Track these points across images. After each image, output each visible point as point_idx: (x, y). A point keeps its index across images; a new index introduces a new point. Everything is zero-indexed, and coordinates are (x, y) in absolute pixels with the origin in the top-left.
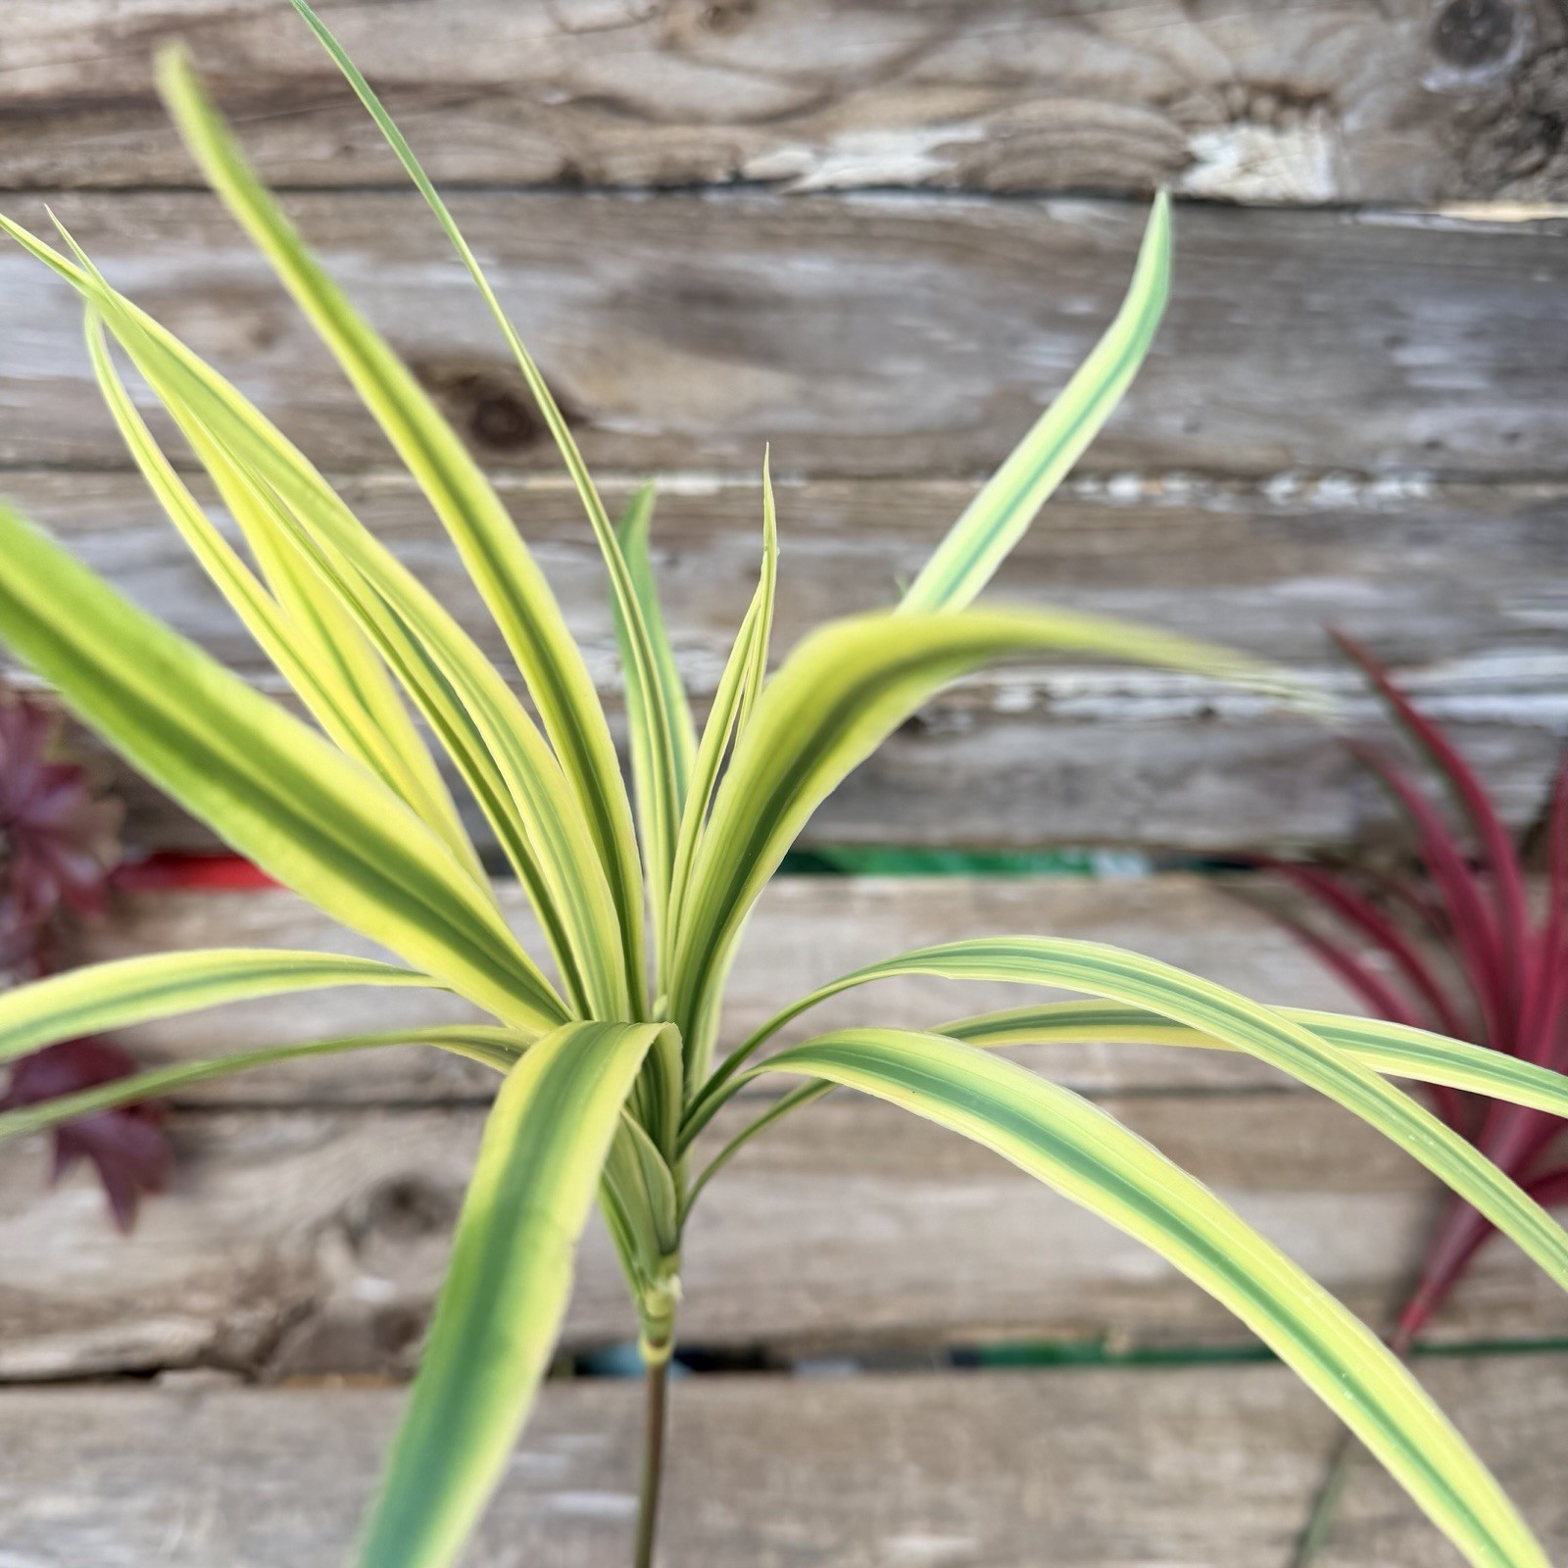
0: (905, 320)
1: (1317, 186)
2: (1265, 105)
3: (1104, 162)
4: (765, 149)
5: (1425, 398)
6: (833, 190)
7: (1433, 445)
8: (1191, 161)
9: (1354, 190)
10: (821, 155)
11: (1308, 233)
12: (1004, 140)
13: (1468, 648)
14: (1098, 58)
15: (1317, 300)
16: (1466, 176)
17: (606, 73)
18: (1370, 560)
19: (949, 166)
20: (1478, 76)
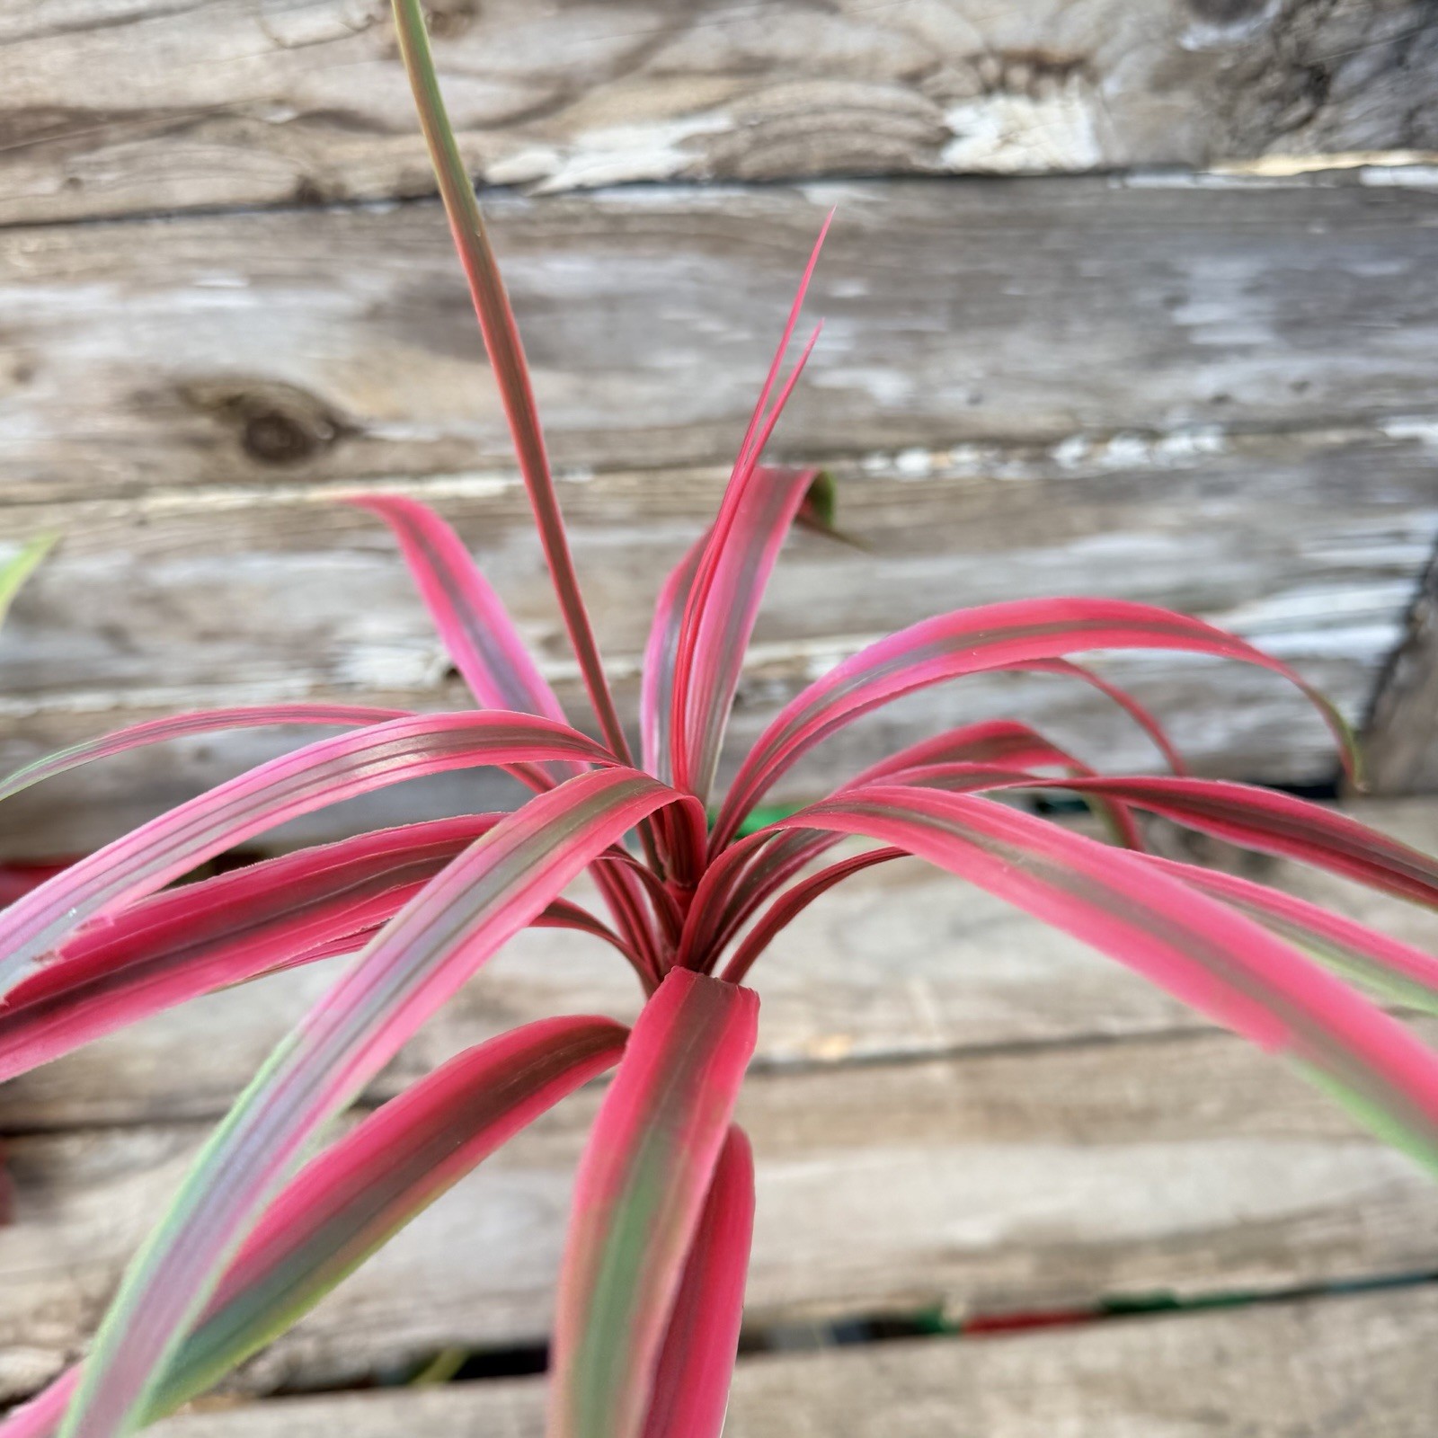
0: (671, 314)
1: (1082, 154)
2: (1019, 75)
3: (859, 143)
4: (506, 153)
5: (1208, 355)
6: (582, 189)
7: (1221, 400)
8: (948, 136)
9: (1119, 155)
10: (565, 155)
11: (1077, 200)
12: (752, 127)
13: (1269, 590)
14: (840, 38)
15: (1091, 267)
16: (1233, 133)
17: (329, 89)
18: (1165, 514)
19: (698, 158)
20: (1236, 32)
